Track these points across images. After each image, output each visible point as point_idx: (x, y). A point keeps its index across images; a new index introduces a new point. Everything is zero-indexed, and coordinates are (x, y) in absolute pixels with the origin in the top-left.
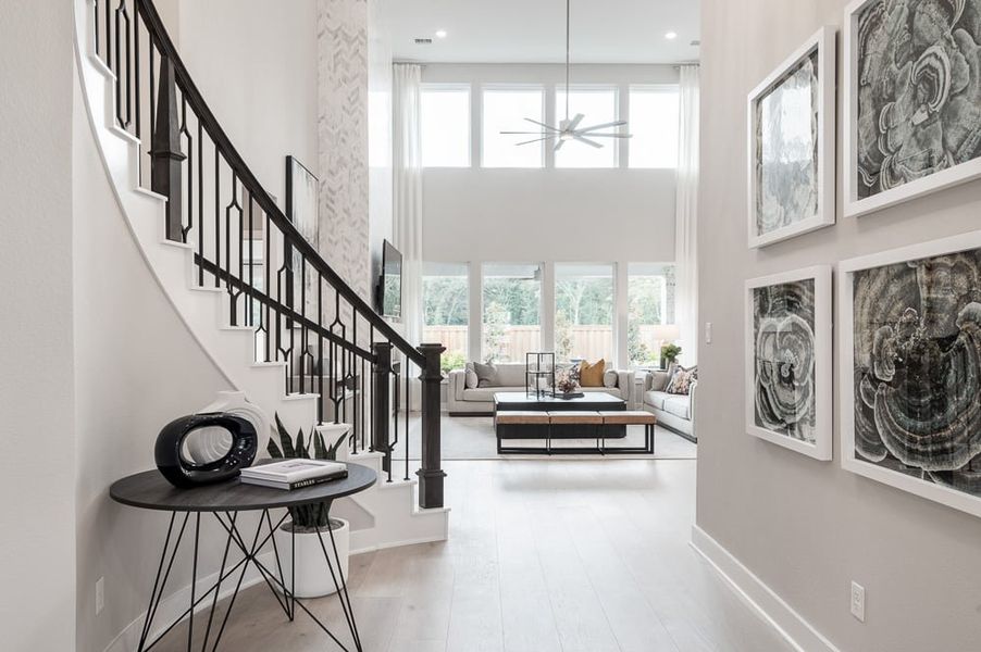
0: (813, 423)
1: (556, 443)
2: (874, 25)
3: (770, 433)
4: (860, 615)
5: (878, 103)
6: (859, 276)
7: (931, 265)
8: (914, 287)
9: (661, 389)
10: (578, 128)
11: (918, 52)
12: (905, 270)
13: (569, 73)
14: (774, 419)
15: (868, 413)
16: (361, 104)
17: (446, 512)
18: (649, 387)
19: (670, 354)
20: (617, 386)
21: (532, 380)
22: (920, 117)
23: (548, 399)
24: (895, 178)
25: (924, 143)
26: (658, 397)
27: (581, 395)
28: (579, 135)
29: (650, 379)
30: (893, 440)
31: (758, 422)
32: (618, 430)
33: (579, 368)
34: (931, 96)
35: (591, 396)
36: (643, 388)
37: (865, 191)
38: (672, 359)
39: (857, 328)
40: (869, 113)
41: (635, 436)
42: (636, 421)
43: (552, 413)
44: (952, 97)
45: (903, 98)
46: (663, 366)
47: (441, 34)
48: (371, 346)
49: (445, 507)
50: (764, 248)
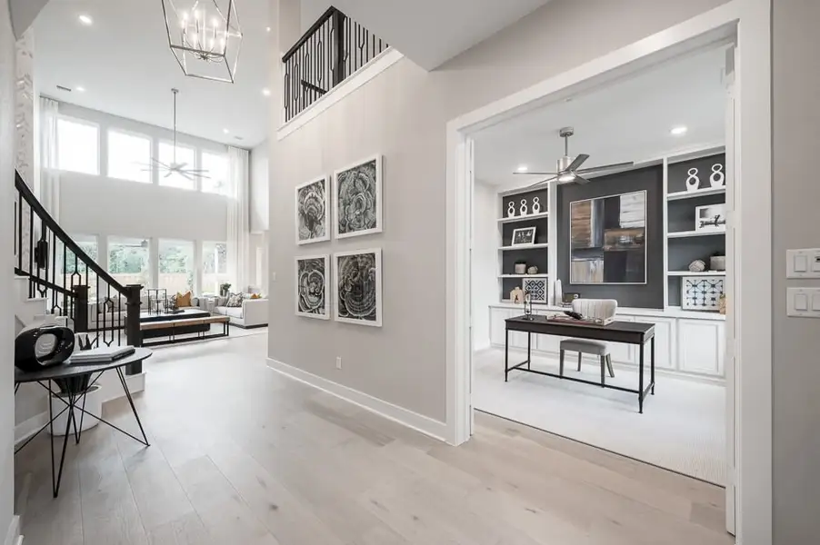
0: (323, 307)
1: (177, 337)
2: (343, 180)
3: (306, 314)
4: (340, 367)
5: (345, 205)
6: (339, 258)
7: (362, 256)
8: (357, 263)
9: (224, 305)
10: (182, 169)
11: (357, 193)
12: (354, 257)
13: (176, 136)
14: (308, 308)
15: (343, 302)
16: (27, 124)
17: (144, 375)
18: (217, 305)
19: (225, 288)
20: (198, 305)
21: (154, 305)
22: (358, 213)
23: (163, 315)
24: (351, 229)
25: (359, 221)
26: (222, 309)
27: (183, 311)
28: (182, 172)
29: (217, 301)
30: (351, 309)
31: (300, 310)
32: (206, 327)
33: (175, 297)
34: (361, 207)
35: (188, 311)
36: (213, 306)
37: (341, 232)
38: (227, 290)
39: (339, 274)
40: (342, 207)
41: (216, 329)
42: (216, 321)
43: (174, 321)
44: (366, 209)
45: (352, 206)
46: (222, 294)
47: (80, 89)
48: (72, 288)
49: (143, 372)
50: (301, 245)
